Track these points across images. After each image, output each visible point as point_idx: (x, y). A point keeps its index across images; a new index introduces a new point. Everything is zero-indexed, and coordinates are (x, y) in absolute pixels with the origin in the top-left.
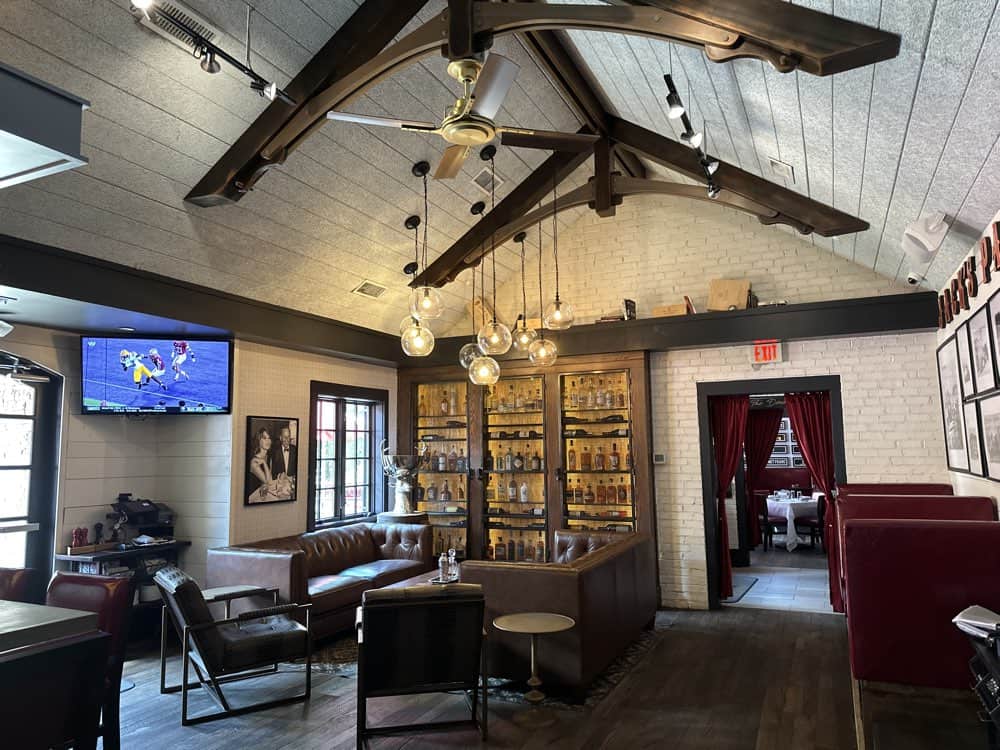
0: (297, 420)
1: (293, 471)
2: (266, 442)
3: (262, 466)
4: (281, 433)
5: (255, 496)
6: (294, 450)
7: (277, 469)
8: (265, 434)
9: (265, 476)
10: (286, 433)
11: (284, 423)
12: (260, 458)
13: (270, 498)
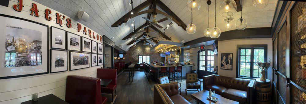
0: (232, 54)
1: (231, 64)
2: (224, 58)
3: (224, 62)
4: (228, 56)
5: (222, 67)
6: (232, 60)
7: (227, 63)
8: (224, 57)
9: (225, 64)
10: (229, 56)
11: (229, 54)
12: (224, 61)
13: (225, 68)
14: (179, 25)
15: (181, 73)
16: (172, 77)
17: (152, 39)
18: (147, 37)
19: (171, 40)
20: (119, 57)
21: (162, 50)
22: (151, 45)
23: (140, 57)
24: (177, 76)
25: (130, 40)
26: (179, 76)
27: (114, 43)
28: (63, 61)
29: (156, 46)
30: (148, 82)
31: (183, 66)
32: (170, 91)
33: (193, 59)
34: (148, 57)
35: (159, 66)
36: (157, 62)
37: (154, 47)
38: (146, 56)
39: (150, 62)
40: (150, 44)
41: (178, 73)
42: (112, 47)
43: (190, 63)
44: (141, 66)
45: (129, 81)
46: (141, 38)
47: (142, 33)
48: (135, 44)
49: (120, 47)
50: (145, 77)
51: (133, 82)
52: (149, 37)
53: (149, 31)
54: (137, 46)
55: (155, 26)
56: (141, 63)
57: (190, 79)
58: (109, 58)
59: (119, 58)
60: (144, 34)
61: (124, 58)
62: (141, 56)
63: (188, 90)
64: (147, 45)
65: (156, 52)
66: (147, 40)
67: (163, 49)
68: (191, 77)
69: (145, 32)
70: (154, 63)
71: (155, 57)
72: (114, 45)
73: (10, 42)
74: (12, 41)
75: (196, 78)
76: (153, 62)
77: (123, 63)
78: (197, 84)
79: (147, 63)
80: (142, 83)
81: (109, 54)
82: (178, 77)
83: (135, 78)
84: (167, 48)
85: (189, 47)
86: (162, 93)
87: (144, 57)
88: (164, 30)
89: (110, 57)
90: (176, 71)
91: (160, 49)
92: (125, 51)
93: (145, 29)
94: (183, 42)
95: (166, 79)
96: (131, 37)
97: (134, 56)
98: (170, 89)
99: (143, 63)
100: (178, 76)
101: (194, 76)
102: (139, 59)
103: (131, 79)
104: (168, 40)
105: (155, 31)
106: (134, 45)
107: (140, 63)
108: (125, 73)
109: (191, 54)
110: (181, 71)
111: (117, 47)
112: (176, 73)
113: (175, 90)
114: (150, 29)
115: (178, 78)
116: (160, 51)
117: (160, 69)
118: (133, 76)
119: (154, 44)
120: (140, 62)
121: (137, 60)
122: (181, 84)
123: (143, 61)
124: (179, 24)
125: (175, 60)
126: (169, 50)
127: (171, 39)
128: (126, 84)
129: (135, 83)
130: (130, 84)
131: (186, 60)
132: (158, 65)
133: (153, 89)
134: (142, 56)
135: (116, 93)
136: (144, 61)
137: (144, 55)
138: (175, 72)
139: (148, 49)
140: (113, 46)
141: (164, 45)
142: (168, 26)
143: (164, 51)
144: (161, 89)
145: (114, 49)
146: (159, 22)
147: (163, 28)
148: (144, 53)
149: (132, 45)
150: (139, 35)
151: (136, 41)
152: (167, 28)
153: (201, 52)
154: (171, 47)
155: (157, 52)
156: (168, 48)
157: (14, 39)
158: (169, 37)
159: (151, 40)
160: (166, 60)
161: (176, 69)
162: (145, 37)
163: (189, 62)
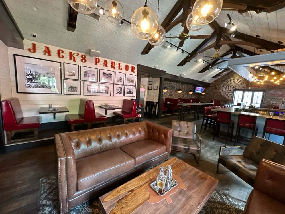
27: (166, 71)
28: (76, 88)
34: (259, 95)
38: (253, 91)
42: (161, 78)
53: (220, 44)
62: (241, 92)
71: (282, 95)
73: (28, 73)
74: (29, 73)
81: (157, 86)
89: (158, 90)
97: (223, 91)
102: (233, 97)
134: (244, 91)
137: (248, 90)
148: (247, 86)
157: (30, 71)
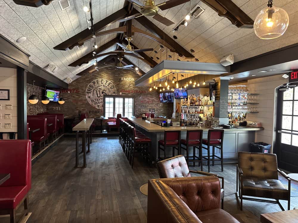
14: (220, 14)
15: (221, 149)
16: (194, 156)
17: (141, 53)
18: (127, 49)
19: (192, 57)
20: (45, 98)
21: (166, 84)
22: (137, 69)
23: (107, 99)
24: (209, 156)
25: (80, 51)
26: (213, 156)
27: (29, 56)
29: (151, 74)
30: (130, 167)
31: (225, 130)
32: (197, 198)
33: (258, 110)
34: (129, 102)
35: (159, 128)
36: (152, 116)
37: (145, 76)
38: (124, 97)
39: (134, 114)
40: (135, 66)
41: (211, 147)
42: (20, 70)
43: (249, 122)
44: (111, 123)
45: (76, 167)
46: (112, 49)
47: (114, 35)
48: (95, 64)
49: (48, 70)
50: (120, 152)
51: (86, 170)
52: (134, 47)
53: (133, 31)
54: (101, 71)
55: (151, 18)
56: (111, 116)
57: (252, 168)
58: (7, 102)
59: (46, 102)
60: (119, 39)
61: (62, 102)
62: (111, 99)
63: (243, 196)
64: (127, 70)
65: (151, 89)
66: (127, 57)
67: (169, 82)
68: (253, 163)
69: (122, 32)
70: (144, 119)
71: (148, 102)
72: (27, 64)
75: (271, 168)
76: (144, 116)
77: (58, 115)
78: (275, 184)
79: (126, 116)
80: (113, 169)
81: (8, 90)
82: (211, 158)
83: (91, 157)
84: (180, 78)
85: (246, 74)
86: (175, 204)
87: (119, 101)
88: (176, 29)
89: (13, 101)
90: (205, 142)
91: (160, 81)
92: (66, 81)
93: (122, 24)
94: (230, 61)
95: (180, 164)
96: (82, 44)
97: (90, 97)
98: (195, 194)
99: (116, 117)
100: (211, 155)
101: (264, 160)
102: (104, 106)
103: (81, 161)
104: (183, 59)
105: (148, 31)
106: (92, 67)
107: (106, 118)
108: (64, 142)
109: (252, 94)
110: (221, 144)
111: (37, 67)
112: (206, 147)
113: (211, 197)
114: (137, 25)
115: (211, 161)
116: (162, 88)
117: (163, 136)
118: (89, 151)
119: (147, 69)
120: (109, 114)
121: (101, 108)
122: (225, 180)
123: (117, 112)
124: (221, 9)
125: (202, 112)
126: (186, 86)
127: (193, 54)
128: (66, 176)
129: (92, 171)
130: (79, 175)
131: (234, 114)
132: (156, 123)
133: (144, 189)
134: (114, 97)
135: (26, 208)
136: (119, 111)
137: (119, 96)
138: (203, 145)
139: (129, 80)
140: (22, 66)
141: (174, 71)
142: (188, 18)
143: (170, 88)
144: (171, 192)
145: (28, 73)
146: (163, 8)
147: (172, 23)
148: (118, 91)
149: (85, 66)
150: (106, 38)
151: (96, 57)
152: (183, 23)
153: (291, 90)
154: (193, 75)
155: (154, 89)
156: (183, 78)
158: (188, 48)
159: (139, 56)
160: (175, 110)
161: (205, 136)
162: (120, 48)
163: (245, 117)
